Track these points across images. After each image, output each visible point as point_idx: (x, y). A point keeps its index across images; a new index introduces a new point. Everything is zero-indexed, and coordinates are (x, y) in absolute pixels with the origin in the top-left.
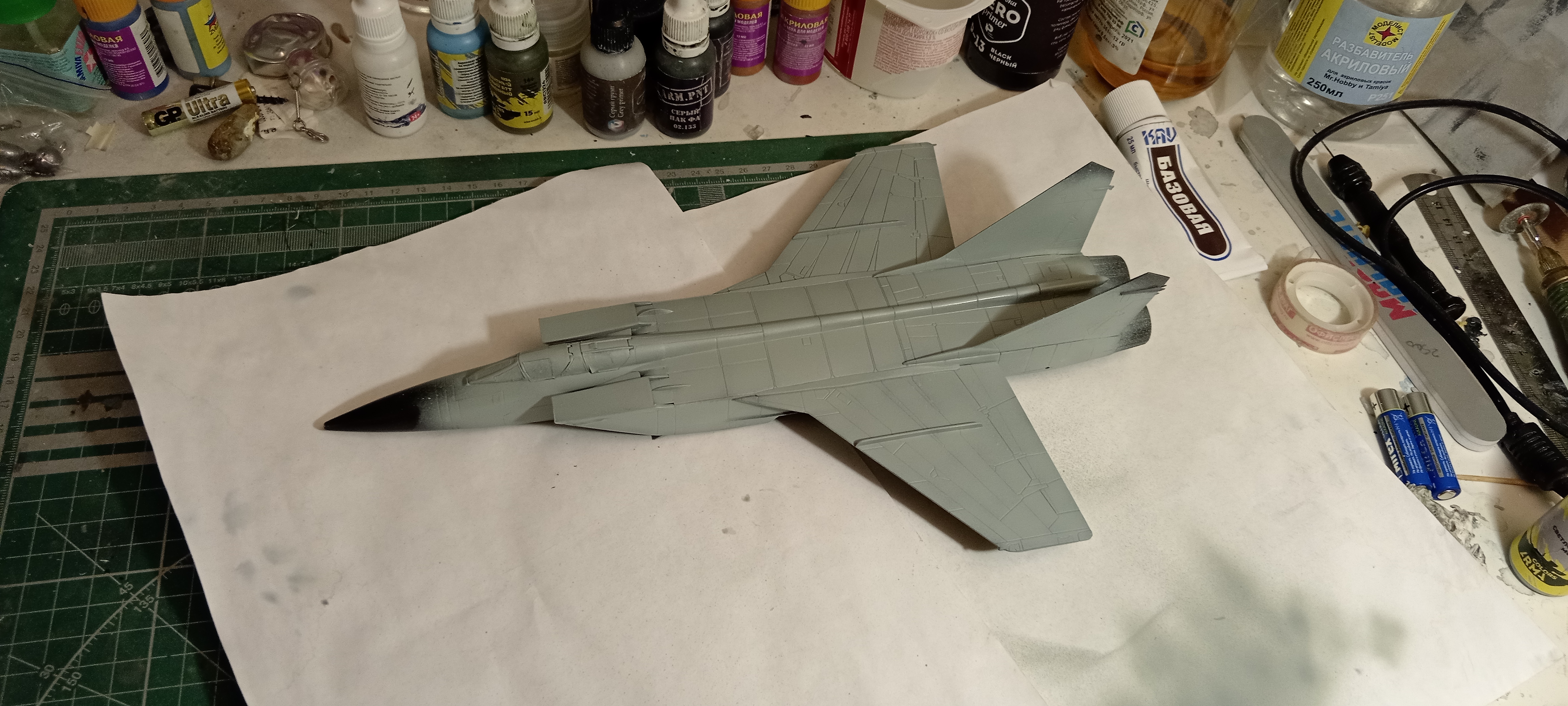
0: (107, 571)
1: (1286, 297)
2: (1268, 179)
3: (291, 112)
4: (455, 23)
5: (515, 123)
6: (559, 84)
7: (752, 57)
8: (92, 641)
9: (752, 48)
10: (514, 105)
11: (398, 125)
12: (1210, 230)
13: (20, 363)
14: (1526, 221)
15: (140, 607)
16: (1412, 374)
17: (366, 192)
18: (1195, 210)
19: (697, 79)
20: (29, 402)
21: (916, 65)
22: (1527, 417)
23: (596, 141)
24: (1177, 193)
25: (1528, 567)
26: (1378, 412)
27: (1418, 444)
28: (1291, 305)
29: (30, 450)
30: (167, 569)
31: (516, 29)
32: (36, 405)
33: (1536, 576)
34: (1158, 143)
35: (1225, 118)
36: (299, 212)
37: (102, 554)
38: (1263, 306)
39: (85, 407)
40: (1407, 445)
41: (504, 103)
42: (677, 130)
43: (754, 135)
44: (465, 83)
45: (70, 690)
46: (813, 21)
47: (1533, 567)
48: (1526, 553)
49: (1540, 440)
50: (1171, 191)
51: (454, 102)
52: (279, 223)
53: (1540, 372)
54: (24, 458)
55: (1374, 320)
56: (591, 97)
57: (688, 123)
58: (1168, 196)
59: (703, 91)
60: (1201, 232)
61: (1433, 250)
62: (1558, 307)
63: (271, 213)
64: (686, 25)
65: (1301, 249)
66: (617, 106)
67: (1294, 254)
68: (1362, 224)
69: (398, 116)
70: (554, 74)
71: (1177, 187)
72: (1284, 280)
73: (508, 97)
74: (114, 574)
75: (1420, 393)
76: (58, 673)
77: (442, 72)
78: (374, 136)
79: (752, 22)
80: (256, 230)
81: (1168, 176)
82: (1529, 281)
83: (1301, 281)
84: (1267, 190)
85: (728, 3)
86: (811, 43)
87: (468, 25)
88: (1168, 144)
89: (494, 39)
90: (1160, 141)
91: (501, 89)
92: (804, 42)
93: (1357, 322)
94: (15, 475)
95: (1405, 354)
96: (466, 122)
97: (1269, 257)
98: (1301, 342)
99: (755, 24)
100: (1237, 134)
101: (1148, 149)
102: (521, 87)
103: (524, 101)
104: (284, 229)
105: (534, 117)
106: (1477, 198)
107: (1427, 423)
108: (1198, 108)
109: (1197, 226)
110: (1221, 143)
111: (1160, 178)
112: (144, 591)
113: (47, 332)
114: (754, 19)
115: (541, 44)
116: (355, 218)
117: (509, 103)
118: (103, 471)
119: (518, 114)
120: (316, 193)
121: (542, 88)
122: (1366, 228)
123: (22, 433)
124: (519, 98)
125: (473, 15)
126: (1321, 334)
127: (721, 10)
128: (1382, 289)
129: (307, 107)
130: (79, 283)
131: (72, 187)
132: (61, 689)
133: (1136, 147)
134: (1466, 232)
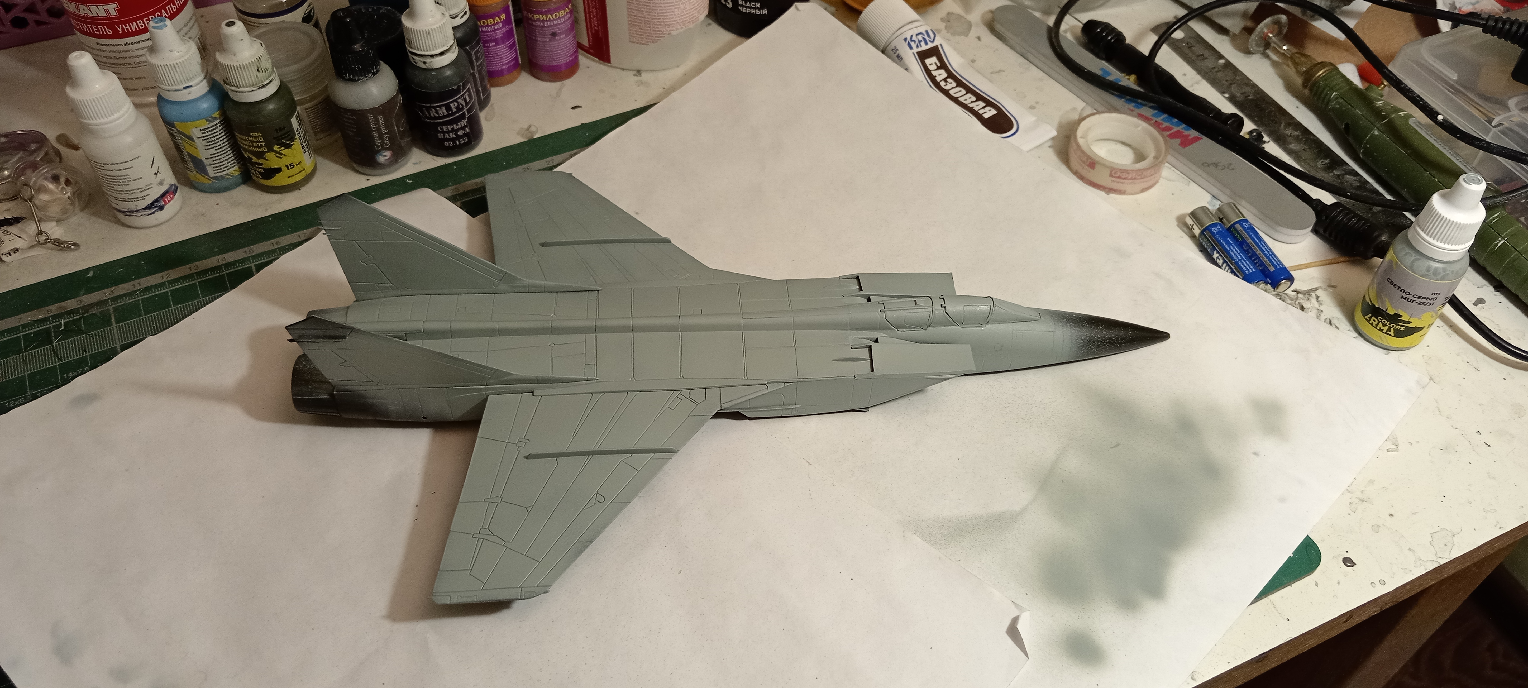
1: (1082, 151)
2: (1031, 58)
3: (31, 228)
4: (185, 88)
5: (279, 180)
6: (316, 133)
7: (507, 64)
9: (504, 55)
10: (272, 160)
11: (152, 211)
12: (994, 112)
14: (1271, 36)
16: (1216, 192)
17: (134, 285)
18: (974, 99)
19: (455, 87)
21: (671, 29)
22: (1330, 198)
23: (368, 180)
24: (953, 88)
25: (1376, 328)
26: (1197, 231)
27: (1242, 248)
28: (1088, 157)
31: (251, 76)
33: (1386, 333)
34: (921, 46)
35: (976, 16)
36: (63, 322)
38: (1064, 168)
40: (1233, 251)
41: (261, 161)
42: (449, 148)
43: (529, 135)
44: (213, 151)
46: (557, 10)
47: (1380, 325)
48: (1370, 315)
49: (1347, 214)
50: (947, 88)
51: (207, 174)
52: (43, 338)
53: (1326, 161)
55: (1167, 151)
56: (351, 134)
57: (458, 137)
58: (946, 93)
59: (465, 100)
60: (986, 116)
61: (1198, 83)
62: (1323, 101)
63: (32, 331)
64: (429, 33)
65: (1080, 109)
66: (381, 137)
67: (1075, 116)
68: (1129, 74)
69: (149, 201)
70: (306, 119)
71: (951, 83)
72: (1075, 138)
73: (264, 153)
75: (1229, 204)
77: (187, 145)
78: (128, 231)
79: (496, 27)
80: (19, 352)
81: (939, 75)
82: (1290, 88)
83: (1091, 136)
84: (1034, 68)
85: (467, 9)
86: (561, 34)
87: (200, 87)
89: (231, 95)
90: (923, 44)
91: (253, 146)
92: (554, 35)
93: (1152, 159)
95: (1204, 175)
96: (226, 194)
97: (1056, 123)
98: (1109, 190)
99: (500, 28)
100: (992, 27)
101: (913, 53)
102: (275, 138)
103: (281, 154)
104: (51, 343)
105: (296, 169)
106: (1222, 30)
107: (1244, 228)
108: (948, 13)
109: (981, 112)
110: (979, 38)
111: (933, 79)
114: (498, 23)
115: (283, 91)
116: (127, 313)
117: (267, 160)
119: (279, 170)
120: (78, 299)
121: (297, 137)
122: (1133, 77)
124: (276, 152)
125: (203, 76)
126: (1124, 175)
127: (462, 17)
128: (1165, 124)
129: (49, 219)
133: (902, 54)
134: (1222, 61)
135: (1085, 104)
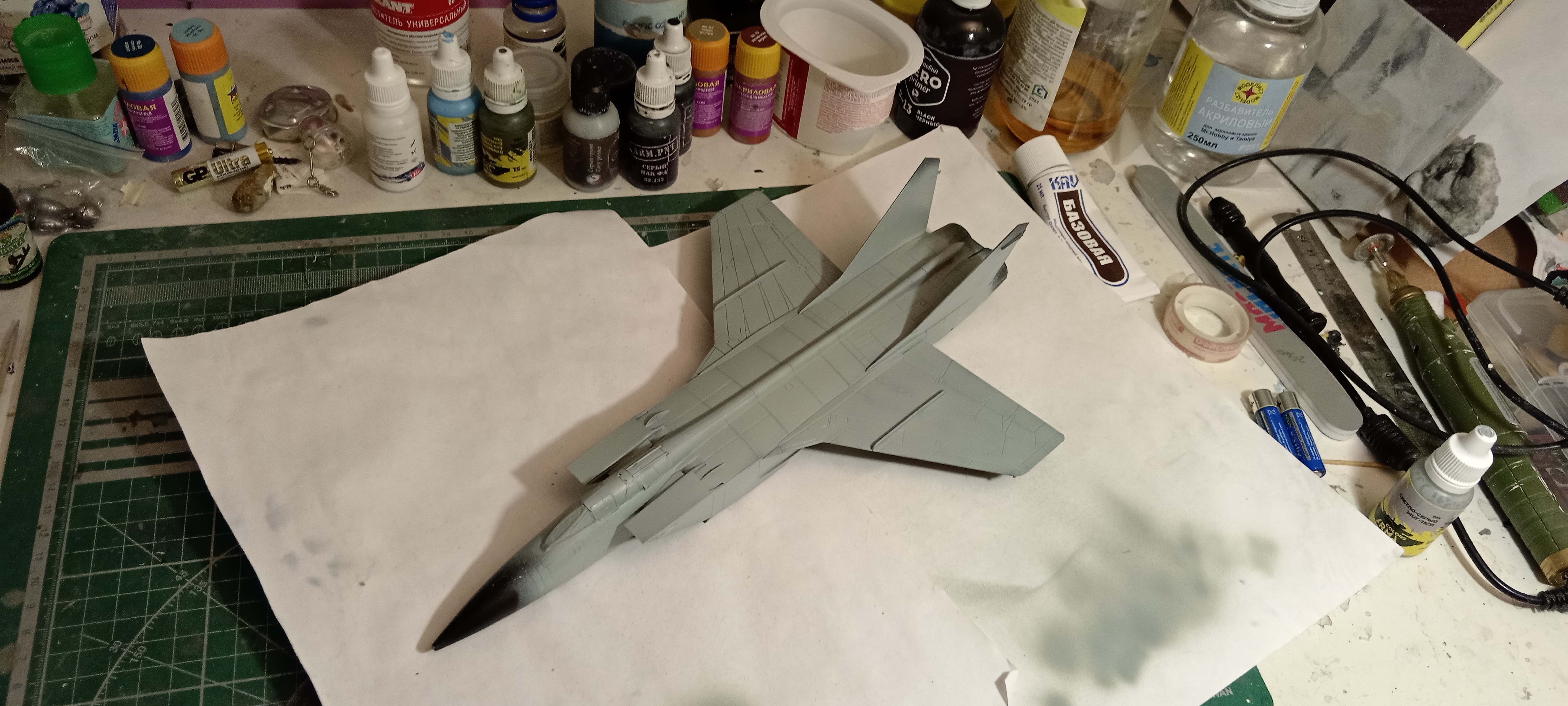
0: (164, 561)
1: (1176, 315)
2: (1158, 218)
3: (305, 171)
4: (453, 91)
5: (505, 178)
6: (542, 144)
7: (710, 120)
8: (154, 620)
9: (710, 113)
10: (504, 162)
11: (401, 180)
12: (1110, 261)
13: (74, 387)
14: (1376, 250)
15: (195, 591)
16: (1284, 379)
17: (375, 239)
18: (1096, 245)
19: (665, 138)
20: (84, 422)
21: (853, 125)
22: (1379, 410)
23: (575, 193)
24: (1081, 230)
25: (1383, 531)
26: (1255, 409)
27: (1290, 434)
28: (1179, 322)
29: (87, 461)
30: (217, 559)
31: (508, 94)
32: (90, 423)
33: (1390, 538)
34: (1063, 188)
35: (1120, 168)
36: (316, 256)
37: (159, 547)
38: (1158, 324)
39: (134, 424)
40: (1279, 434)
41: (496, 160)
42: (647, 183)
43: (715, 187)
44: (460, 143)
45: (137, 661)
46: (764, 88)
47: (1387, 531)
48: (1381, 520)
49: (1390, 427)
50: (1076, 229)
51: (450, 160)
52: (298, 266)
53: (1391, 374)
54: (83, 468)
55: (1249, 333)
56: (572, 155)
57: (657, 177)
58: (1074, 234)
59: (670, 149)
60: (1103, 263)
61: (1299, 276)
62: (1404, 320)
63: (291, 258)
64: (656, 91)
65: (1187, 275)
66: (595, 163)
67: (1180, 280)
68: (1239, 254)
69: (401, 172)
70: (539, 133)
71: (1081, 226)
72: (1174, 301)
73: (500, 155)
74: (170, 564)
75: (1290, 393)
76: (125, 647)
77: (441, 133)
78: (378, 191)
79: (710, 90)
80: (278, 272)
81: (1073, 216)
82: (1380, 300)
83: (1187, 303)
84: (1158, 228)
85: (690, 73)
86: (761, 107)
87: (464, 92)
88: (1071, 189)
89: (487, 104)
90: (1065, 186)
91: (493, 147)
92: (755, 107)
93: (1236, 335)
94: (76, 483)
95: (1277, 361)
96: (460, 178)
97: (1162, 283)
98: (1190, 354)
99: (713, 92)
100: (1132, 181)
101: (1055, 194)
102: (511, 145)
103: (512, 158)
104: (303, 271)
105: (521, 172)
106: (1335, 232)
107: (1296, 417)
108: (1098, 160)
109: (1099, 258)
110: (1118, 189)
111: (1066, 218)
112: (198, 577)
113: (97, 361)
114: (712, 87)
115: (528, 109)
116: (365, 261)
117: (500, 160)
118: (154, 478)
119: (507, 170)
120: (330, 239)
121: (528, 147)
122: (1242, 258)
123: (80, 448)
124: (509, 156)
125: (469, 84)
126: (1206, 345)
127: (684, 79)
128: (1257, 308)
129: (319, 167)
130: (123, 319)
131: (111, 237)
132: (129, 660)
133: (1044, 192)
134: (1327, 261)
135: (1193, 272)
